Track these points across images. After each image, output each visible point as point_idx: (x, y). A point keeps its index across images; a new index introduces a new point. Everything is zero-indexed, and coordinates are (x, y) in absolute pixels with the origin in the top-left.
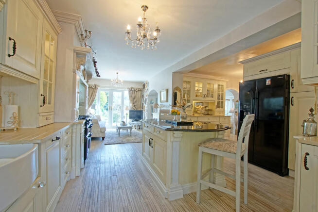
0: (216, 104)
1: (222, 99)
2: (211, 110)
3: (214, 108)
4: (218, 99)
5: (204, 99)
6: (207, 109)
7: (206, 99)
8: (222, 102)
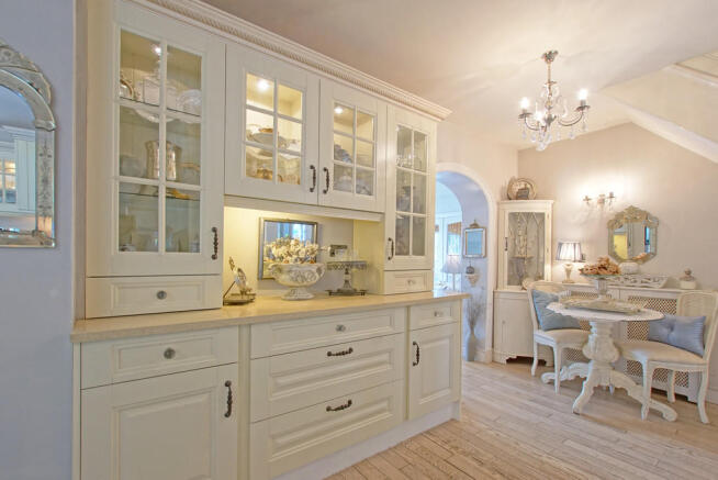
0: (391, 232)
1: (421, 208)
2: (363, 266)
3: (379, 253)
4: (400, 203)
5: (311, 198)
6: (342, 257)
7: (325, 200)
8: (420, 225)
